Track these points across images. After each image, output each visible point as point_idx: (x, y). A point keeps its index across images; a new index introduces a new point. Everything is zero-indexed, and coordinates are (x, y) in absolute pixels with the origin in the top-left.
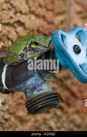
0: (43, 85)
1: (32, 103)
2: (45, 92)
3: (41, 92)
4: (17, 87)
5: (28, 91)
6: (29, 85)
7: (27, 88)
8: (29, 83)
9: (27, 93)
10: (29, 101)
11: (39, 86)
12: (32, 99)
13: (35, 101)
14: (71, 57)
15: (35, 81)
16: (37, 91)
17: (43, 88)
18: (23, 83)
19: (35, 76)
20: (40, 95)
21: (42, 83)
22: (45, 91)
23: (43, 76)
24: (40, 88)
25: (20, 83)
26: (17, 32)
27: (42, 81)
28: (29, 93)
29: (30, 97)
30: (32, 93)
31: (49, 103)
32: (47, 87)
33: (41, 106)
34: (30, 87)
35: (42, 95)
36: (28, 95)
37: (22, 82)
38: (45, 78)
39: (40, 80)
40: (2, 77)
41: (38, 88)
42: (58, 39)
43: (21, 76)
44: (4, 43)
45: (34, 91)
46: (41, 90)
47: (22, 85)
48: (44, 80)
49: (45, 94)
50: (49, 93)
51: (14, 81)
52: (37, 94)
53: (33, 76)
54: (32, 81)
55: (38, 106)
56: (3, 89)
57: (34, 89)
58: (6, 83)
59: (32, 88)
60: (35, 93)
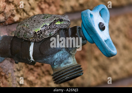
0: (70, 58)
1: (60, 75)
2: (71, 65)
3: (68, 65)
4: (44, 60)
5: (55, 64)
6: (57, 59)
7: (55, 61)
8: (56, 56)
9: (54, 66)
10: (56, 73)
11: (65, 59)
12: (60, 71)
13: (63, 73)
14: (98, 34)
15: (62, 55)
16: (64, 64)
17: (69, 61)
18: (51, 56)
19: (62, 51)
20: (67, 68)
21: (68, 57)
22: (71, 63)
23: (70, 50)
24: (67, 61)
25: (48, 56)
26: (30, 4)
27: (68, 54)
28: (57, 66)
29: (57, 69)
30: (59, 66)
31: (76, 75)
32: (72, 60)
33: (68, 77)
34: (57, 60)
35: (69, 67)
36: (55, 67)
37: (49, 55)
38: (71, 52)
39: (66, 54)
40: (30, 50)
41: (65, 61)
42: (88, 18)
43: (49, 50)
44: (20, 15)
45: (61, 64)
46: (68, 63)
47: (49, 58)
48: (71, 54)
49: (71, 66)
50: (75, 65)
51: (42, 54)
52: (64, 67)
53: (61, 50)
54: (59, 55)
55: (66, 77)
56: (31, 61)
57: (61, 62)
58: (33, 56)
59: (59, 61)
60: (63, 66)
